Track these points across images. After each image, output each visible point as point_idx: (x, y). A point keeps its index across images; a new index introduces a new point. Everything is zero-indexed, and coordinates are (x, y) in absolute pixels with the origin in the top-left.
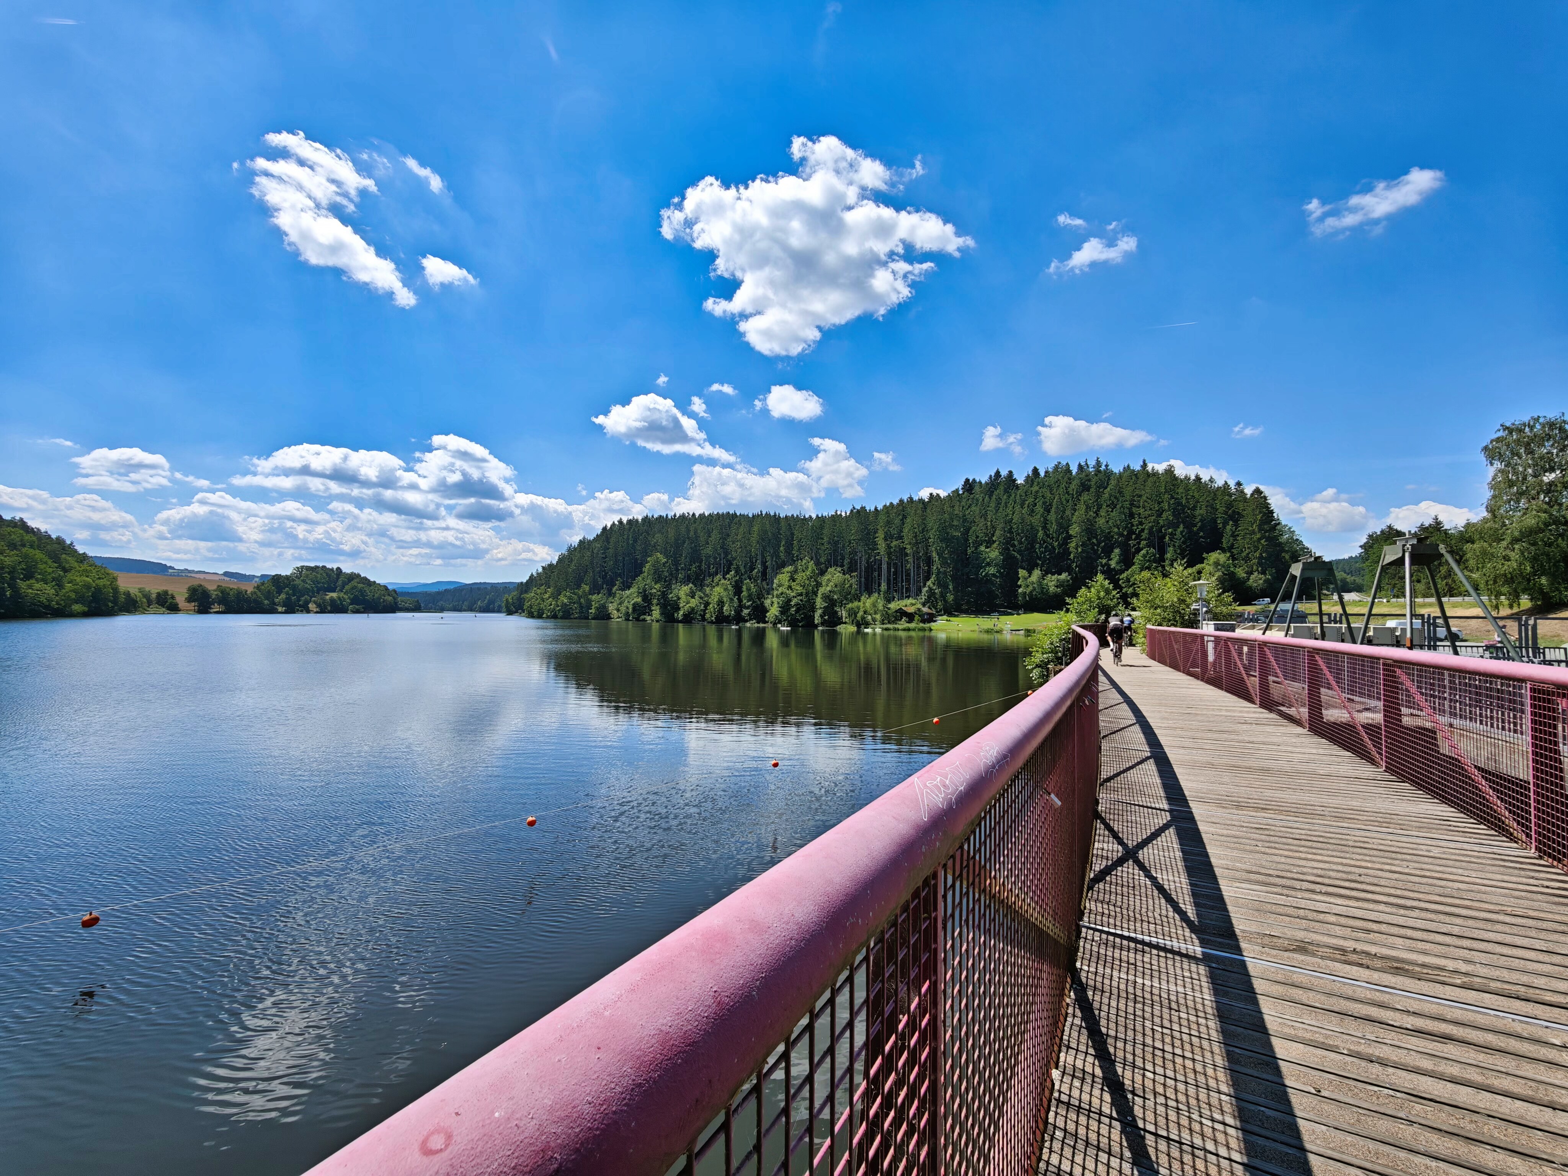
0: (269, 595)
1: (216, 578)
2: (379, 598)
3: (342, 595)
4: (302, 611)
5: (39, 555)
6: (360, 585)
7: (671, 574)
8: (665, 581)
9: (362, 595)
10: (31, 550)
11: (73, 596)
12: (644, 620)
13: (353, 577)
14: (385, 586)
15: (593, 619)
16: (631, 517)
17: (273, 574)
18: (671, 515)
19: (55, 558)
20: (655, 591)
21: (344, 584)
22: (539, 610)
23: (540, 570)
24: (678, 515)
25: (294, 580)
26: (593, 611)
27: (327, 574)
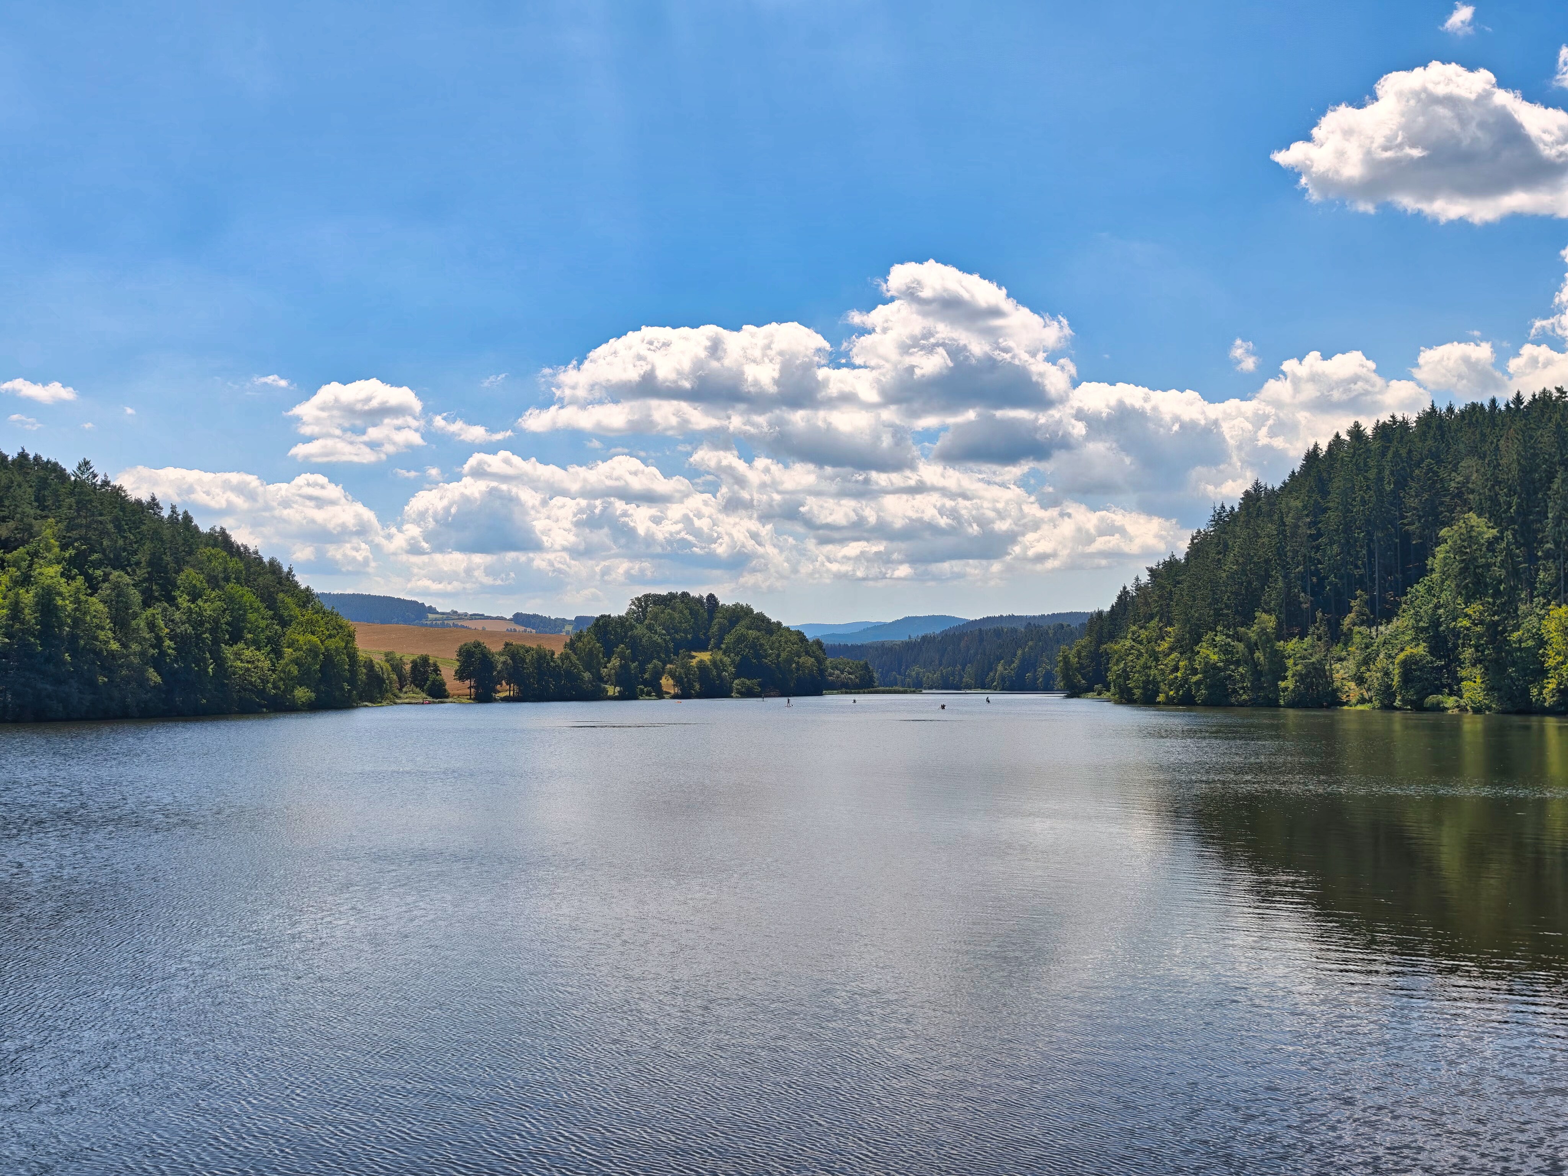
0: (591, 662)
1: (502, 628)
2: (789, 661)
3: (719, 656)
4: (649, 694)
5: (247, 596)
6: (752, 633)
7: (1515, 573)
8: (1497, 594)
9: (758, 656)
10: (238, 588)
11: (294, 670)
12: (1439, 708)
13: (740, 614)
14: (799, 633)
15: (1291, 705)
16: (1385, 418)
17: (597, 615)
18: (1505, 398)
19: (270, 601)
20: (1466, 623)
21: (724, 631)
22: (1147, 682)
23: (1145, 578)
24: (1527, 399)
25: (632, 627)
26: (1289, 683)
27: (691, 610)
